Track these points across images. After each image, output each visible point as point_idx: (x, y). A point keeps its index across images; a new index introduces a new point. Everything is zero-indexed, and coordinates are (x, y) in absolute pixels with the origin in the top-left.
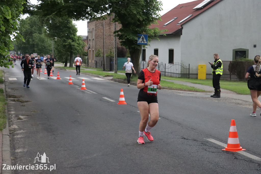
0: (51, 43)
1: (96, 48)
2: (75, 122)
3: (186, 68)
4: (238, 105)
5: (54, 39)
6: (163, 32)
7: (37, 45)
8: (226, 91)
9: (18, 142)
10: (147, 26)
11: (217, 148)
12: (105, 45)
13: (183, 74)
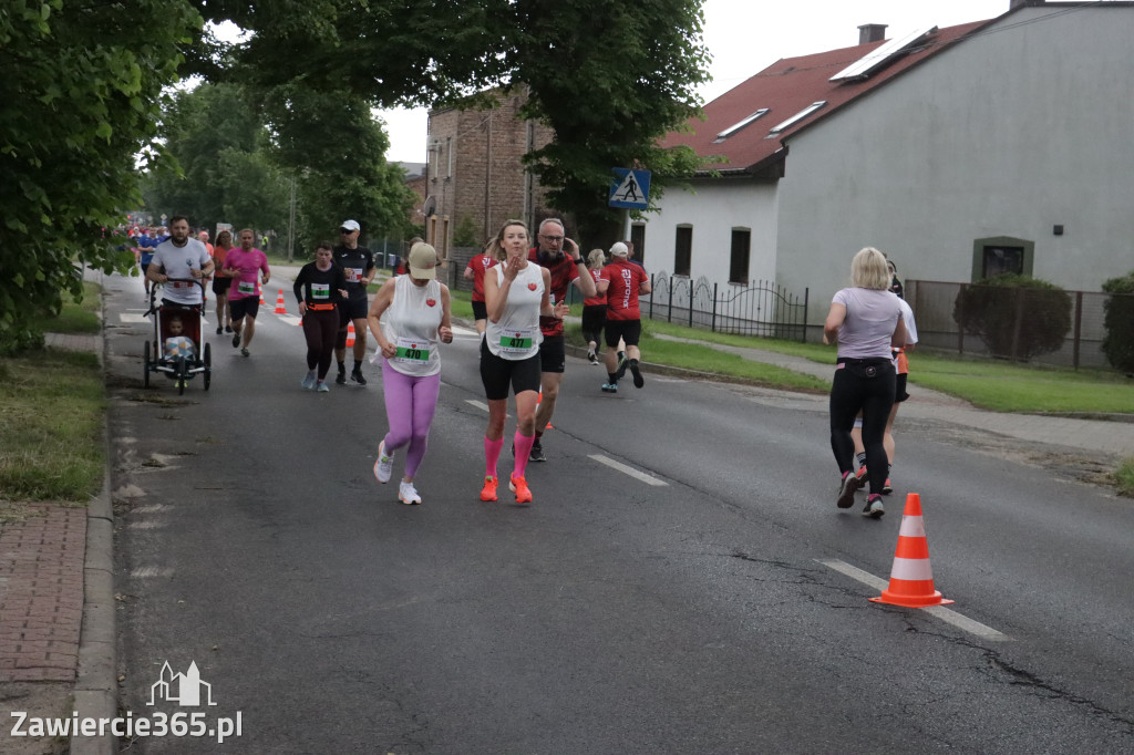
0: (287, 187)
1: (456, 212)
2: (353, 485)
3: (794, 302)
4: (969, 450)
5: (299, 172)
6: (708, 164)
7: (235, 191)
8: (934, 394)
9: (143, 543)
10: (652, 139)
11: (854, 594)
12: (493, 203)
13: (783, 325)
